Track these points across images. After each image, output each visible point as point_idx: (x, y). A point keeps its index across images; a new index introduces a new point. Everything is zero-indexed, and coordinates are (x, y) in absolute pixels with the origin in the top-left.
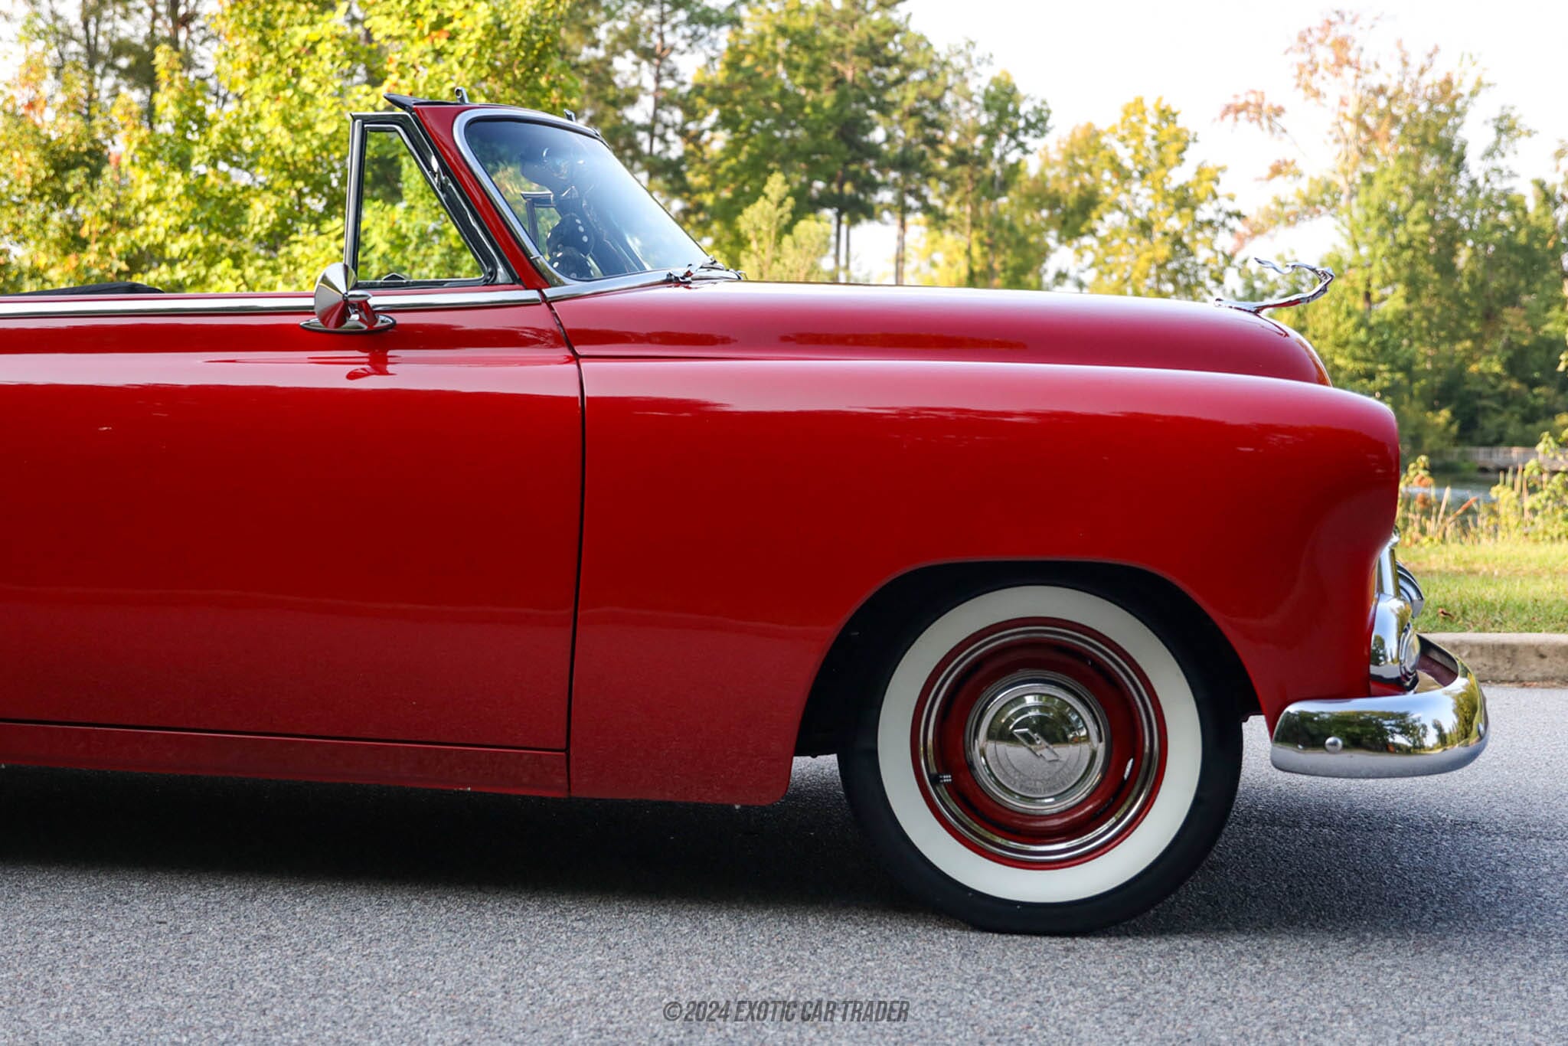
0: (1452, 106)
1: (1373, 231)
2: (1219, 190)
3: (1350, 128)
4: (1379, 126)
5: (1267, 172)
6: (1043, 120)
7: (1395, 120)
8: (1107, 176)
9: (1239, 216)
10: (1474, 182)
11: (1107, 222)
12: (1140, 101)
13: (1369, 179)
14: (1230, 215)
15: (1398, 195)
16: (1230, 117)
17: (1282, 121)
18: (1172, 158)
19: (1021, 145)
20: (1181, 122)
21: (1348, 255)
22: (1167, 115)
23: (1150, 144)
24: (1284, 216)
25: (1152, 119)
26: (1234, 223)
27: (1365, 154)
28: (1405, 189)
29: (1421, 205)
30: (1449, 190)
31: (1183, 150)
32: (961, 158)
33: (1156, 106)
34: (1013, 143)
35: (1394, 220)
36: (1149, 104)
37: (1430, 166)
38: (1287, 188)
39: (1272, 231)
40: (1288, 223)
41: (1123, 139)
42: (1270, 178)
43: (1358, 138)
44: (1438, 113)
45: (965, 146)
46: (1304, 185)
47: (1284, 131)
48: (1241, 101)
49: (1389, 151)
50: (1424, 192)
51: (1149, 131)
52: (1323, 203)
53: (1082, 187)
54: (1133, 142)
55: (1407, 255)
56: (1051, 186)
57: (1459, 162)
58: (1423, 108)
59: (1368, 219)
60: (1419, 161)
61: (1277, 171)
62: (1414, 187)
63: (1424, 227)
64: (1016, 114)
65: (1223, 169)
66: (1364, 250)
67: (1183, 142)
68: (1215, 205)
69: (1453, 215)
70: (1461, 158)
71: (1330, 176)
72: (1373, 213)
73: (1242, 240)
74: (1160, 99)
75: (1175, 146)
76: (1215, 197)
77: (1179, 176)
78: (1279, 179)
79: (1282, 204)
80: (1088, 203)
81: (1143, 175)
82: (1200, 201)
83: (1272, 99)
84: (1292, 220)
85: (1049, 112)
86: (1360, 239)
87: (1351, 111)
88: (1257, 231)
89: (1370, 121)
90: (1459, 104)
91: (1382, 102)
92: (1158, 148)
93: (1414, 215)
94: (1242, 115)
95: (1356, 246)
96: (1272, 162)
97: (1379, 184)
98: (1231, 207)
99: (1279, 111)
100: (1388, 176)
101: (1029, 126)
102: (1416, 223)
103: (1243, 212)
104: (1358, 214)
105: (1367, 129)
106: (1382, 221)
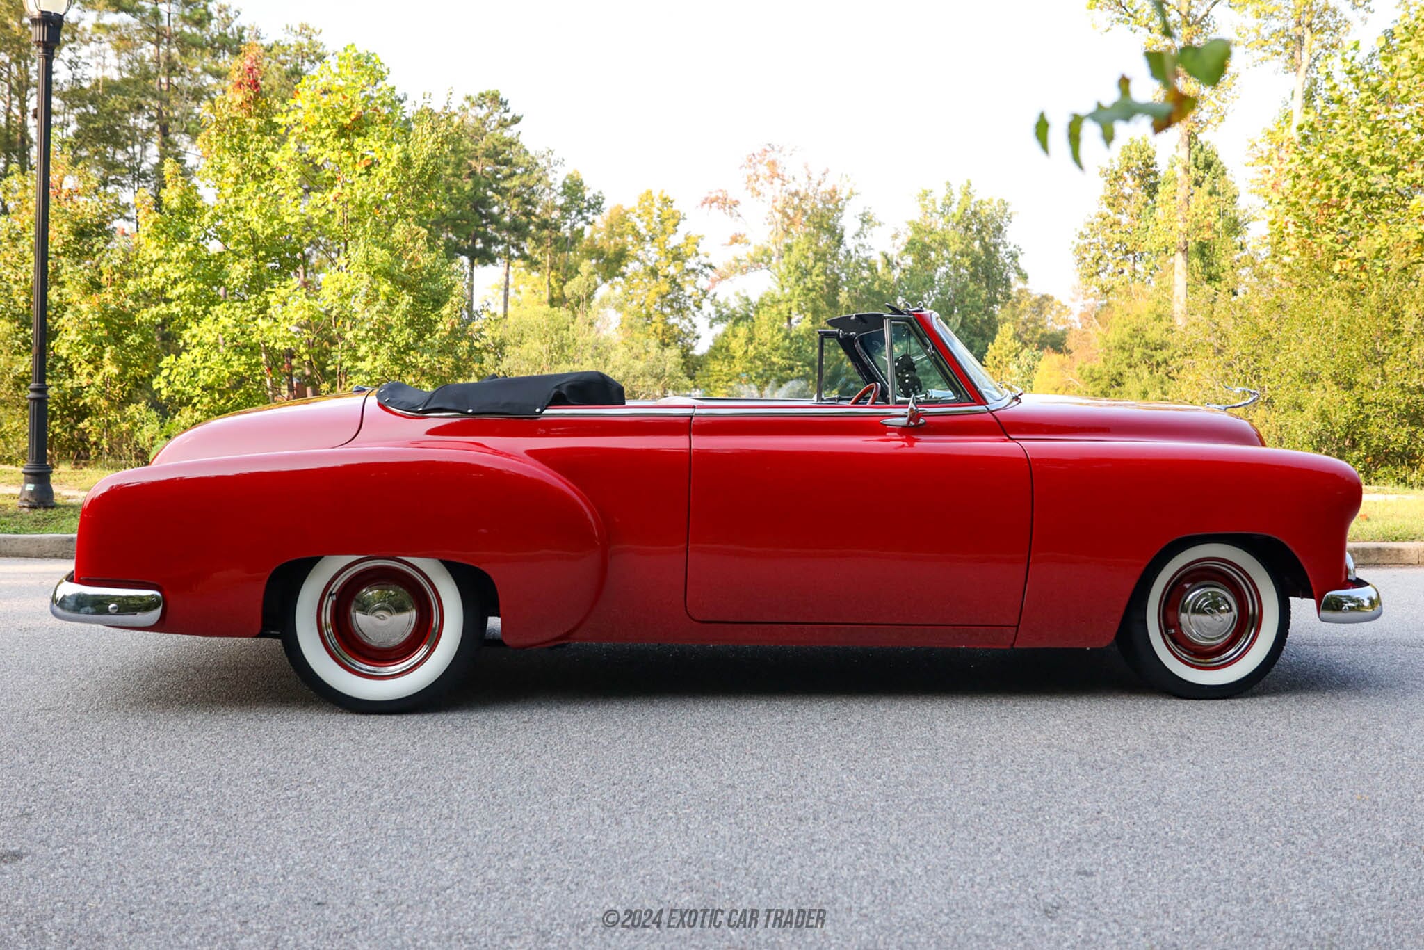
0: (836, 204)
1: (793, 280)
2: (700, 250)
3: (778, 216)
4: (796, 215)
5: (728, 240)
6: (599, 204)
7: (805, 212)
8: (630, 239)
9: (711, 267)
10: (848, 252)
11: (631, 267)
12: (649, 193)
13: (789, 248)
14: (705, 266)
15: (807, 258)
16: (707, 206)
17: (739, 209)
18: (670, 229)
19: (584, 218)
20: (676, 207)
21: (779, 295)
22: (667, 202)
23: (656, 219)
24: (739, 268)
25: (658, 204)
26: (707, 271)
27: (787, 232)
28: (810, 254)
29: (820, 264)
30: (834, 256)
31: (678, 224)
32: (544, 225)
33: (660, 196)
34: (579, 217)
35: (807, 273)
36: (656, 194)
37: (824, 241)
38: (740, 251)
39: (732, 278)
40: (743, 273)
41: (639, 216)
42: (731, 244)
43: (783, 222)
44: (829, 209)
45: (546, 216)
46: (751, 250)
47: (739, 216)
48: (713, 196)
49: (799, 231)
50: (820, 257)
51: (655, 211)
52: (762, 261)
53: (616, 245)
54: (646, 218)
55: (813, 294)
56: (598, 244)
57: (840, 241)
58: (820, 206)
59: (790, 272)
60: (818, 238)
61: (735, 240)
62: (815, 253)
63: (822, 278)
64: (582, 199)
65: (702, 237)
66: (787, 290)
67: (677, 219)
68: (697, 260)
69: (837, 271)
70: (842, 237)
71: (766, 245)
72: (792, 268)
73: (714, 281)
74: (663, 191)
75: (673, 221)
76: (697, 254)
77: (675, 240)
78: (736, 245)
79: (738, 261)
80: (621, 256)
81: (652, 239)
82: (688, 257)
83: (732, 196)
84: (744, 271)
85: (603, 199)
86: (785, 284)
87: (779, 205)
88: (723, 277)
89: (790, 212)
90: (840, 204)
91: (796, 201)
92: (662, 222)
93: (816, 271)
94: (715, 204)
95: (783, 288)
96: (732, 234)
97: (795, 250)
98: (705, 261)
99: (736, 203)
100: (801, 246)
101: (590, 207)
102: (817, 276)
103: (714, 265)
104: (783, 269)
105: (788, 217)
106: (799, 275)
